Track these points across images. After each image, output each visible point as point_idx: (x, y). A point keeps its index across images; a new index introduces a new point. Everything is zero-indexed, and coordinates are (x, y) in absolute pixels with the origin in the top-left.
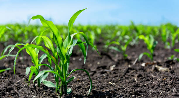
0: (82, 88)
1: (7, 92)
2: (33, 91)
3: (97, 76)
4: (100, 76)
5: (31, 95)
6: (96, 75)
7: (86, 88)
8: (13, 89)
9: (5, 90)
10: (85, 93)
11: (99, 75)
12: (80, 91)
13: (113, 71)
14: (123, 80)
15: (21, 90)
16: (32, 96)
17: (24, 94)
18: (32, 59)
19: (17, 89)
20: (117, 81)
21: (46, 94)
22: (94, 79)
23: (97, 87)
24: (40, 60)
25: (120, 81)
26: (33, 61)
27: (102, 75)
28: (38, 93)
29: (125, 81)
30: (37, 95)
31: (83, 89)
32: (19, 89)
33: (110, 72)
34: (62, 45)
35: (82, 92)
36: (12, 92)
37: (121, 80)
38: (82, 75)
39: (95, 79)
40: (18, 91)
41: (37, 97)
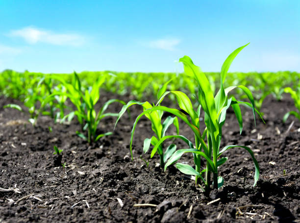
0: (232, 173)
1: (118, 180)
2: (159, 180)
5: (157, 186)
7: (238, 172)
8: (127, 176)
9: (115, 177)
12: (231, 179)
13: (263, 141)
14: (287, 158)
15: (139, 177)
16: (158, 188)
17: (145, 185)
18: (152, 125)
19: (134, 175)
20: (277, 159)
21: (180, 185)
23: (252, 170)
24: (164, 126)
25: (283, 159)
26: (155, 128)
28: (167, 183)
29: (291, 160)
30: (166, 187)
31: (234, 174)
32: (138, 175)
33: (259, 142)
35: (235, 181)
36: (125, 179)
37: (282, 157)
40: (135, 179)
41: (166, 190)
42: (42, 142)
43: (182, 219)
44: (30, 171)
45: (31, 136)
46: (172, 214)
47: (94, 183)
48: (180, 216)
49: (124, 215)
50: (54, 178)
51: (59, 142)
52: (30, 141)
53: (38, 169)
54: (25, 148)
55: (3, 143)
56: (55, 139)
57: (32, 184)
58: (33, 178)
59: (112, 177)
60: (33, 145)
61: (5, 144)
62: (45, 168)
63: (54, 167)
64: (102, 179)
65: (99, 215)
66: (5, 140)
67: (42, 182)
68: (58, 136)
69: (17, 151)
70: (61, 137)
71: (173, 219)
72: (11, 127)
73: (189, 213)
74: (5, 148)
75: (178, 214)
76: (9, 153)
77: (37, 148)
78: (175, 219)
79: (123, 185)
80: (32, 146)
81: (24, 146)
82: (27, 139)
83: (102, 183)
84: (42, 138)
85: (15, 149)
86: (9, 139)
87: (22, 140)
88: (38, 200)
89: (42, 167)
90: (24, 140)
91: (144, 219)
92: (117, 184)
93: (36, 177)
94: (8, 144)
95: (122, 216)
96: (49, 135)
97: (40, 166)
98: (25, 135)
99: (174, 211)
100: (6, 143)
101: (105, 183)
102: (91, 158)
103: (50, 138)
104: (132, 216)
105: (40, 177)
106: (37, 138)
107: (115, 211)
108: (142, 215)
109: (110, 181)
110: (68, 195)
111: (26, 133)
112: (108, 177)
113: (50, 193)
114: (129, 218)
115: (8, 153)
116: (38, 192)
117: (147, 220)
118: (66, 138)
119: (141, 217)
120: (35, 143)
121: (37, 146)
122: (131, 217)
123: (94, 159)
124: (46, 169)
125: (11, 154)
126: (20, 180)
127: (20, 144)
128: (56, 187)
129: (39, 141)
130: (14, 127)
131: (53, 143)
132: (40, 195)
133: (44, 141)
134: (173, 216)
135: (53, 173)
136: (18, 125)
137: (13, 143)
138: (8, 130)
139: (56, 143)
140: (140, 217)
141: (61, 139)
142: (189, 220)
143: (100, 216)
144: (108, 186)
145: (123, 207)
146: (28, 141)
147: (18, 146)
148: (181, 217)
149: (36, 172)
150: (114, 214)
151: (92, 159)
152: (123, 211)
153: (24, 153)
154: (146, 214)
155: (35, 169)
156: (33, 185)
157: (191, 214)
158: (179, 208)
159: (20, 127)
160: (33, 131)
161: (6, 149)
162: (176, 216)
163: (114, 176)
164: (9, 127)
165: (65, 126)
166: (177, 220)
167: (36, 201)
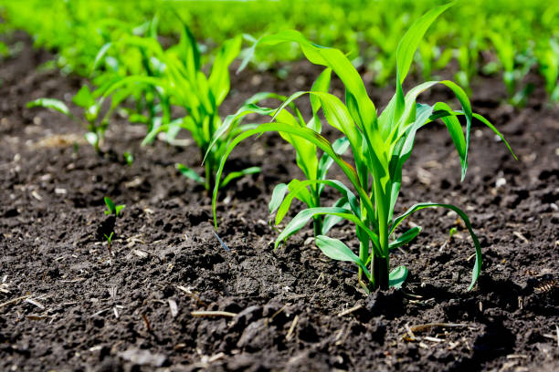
0: (452, 262)
1: (203, 269)
2: (285, 270)
3: (527, 210)
4: (538, 209)
5: (276, 283)
6: (526, 206)
7: (468, 259)
8: (222, 260)
10: (459, 282)
11: (537, 206)
12: (443, 273)
15: (245, 264)
16: (278, 285)
17: (253, 278)
18: (298, 158)
19: (237, 258)
21: (326, 281)
22: (517, 219)
23: (508, 257)
26: (302, 162)
27: (545, 206)
28: (300, 277)
30: (294, 285)
32: (243, 260)
34: (375, 126)
35: (449, 276)
36: (217, 267)
38: (481, 200)
39: (516, 222)
40: (236, 267)
41: (294, 291)
42: (105, 187)
43: (272, 341)
44: (42, 249)
45: (80, 173)
46: (256, 331)
47: (157, 273)
48: (269, 334)
49: (174, 332)
50: (86, 264)
51: (143, 187)
52: (77, 184)
53: (61, 245)
54: (61, 200)
55: (16, 187)
56: (137, 181)
57: (37, 274)
58: (43, 264)
59: (192, 263)
60: (81, 194)
61: (20, 190)
62: (75, 244)
63: (96, 241)
64: (171, 265)
65: (126, 330)
66: (23, 183)
67: (57, 270)
68: (146, 174)
69: (41, 206)
70: (152, 177)
71: (257, 340)
72: (48, 151)
73: (291, 330)
74: (17, 199)
75: (267, 330)
76: (23, 211)
77: (89, 200)
78: (261, 340)
79: (209, 279)
80: (79, 197)
81: (59, 197)
82: (71, 181)
83: (171, 274)
84: (105, 179)
85: (39, 201)
86: (33, 179)
87: (59, 181)
88: (35, 306)
89: (71, 240)
90: (63, 182)
91: (209, 340)
92: (198, 277)
93: (50, 260)
94: (27, 191)
95: (170, 334)
96: (123, 172)
97: (68, 239)
98: (69, 171)
99: (261, 326)
100: (23, 188)
101: (175, 274)
102: (178, 223)
103: (126, 179)
104: (189, 334)
105: (59, 261)
106: (94, 178)
107: (159, 324)
108: (205, 331)
109: (184, 270)
110: (96, 297)
111: (71, 166)
112: (184, 263)
113: (66, 293)
114: (181, 337)
115: (19, 210)
116: (45, 291)
117: (213, 343)
118: (162, 178)
119: (204, 336)
120: (87, 188)
121: (91, 196)
122: (186, 335)
123: (184, 226)
124: (78, 244)
125: (26, 212)
126: (17, 266)
127: (53, 191)
128: (83, 281)
129: (98, 186)
130: (54, 151)
131: (131, 188)
132: (43, 297)
133: (110, 185)
134: (257, 334)
135: (87, 253)
136: (63, 146)
137: (37, 187)
138: (38, 157)
139: (138, 188)
140: (201, 336)
141: (151, 181)
142: (287, 342)
143: (128, 332)
144: (180, 280)
145: (176, 318)
146: (72, 185)
147: (45, 196)
148: (271, 336)
149: (53, 252)
150: (157, 330)
151: (178, 227)
152: (175, 325)
153: (50, 212)
154: (213, 331)
155: (54, 245)
156: (40, 277)
157: (294, 331)
158: (271, 320)
159: (68, 151)
160: (91, 162)
161: (19, 202)
162: (264, 334)
163: (196, 260)
164: (43, 151)
165: (174, 150)
166: (263, 342)
167: (31, 308)
